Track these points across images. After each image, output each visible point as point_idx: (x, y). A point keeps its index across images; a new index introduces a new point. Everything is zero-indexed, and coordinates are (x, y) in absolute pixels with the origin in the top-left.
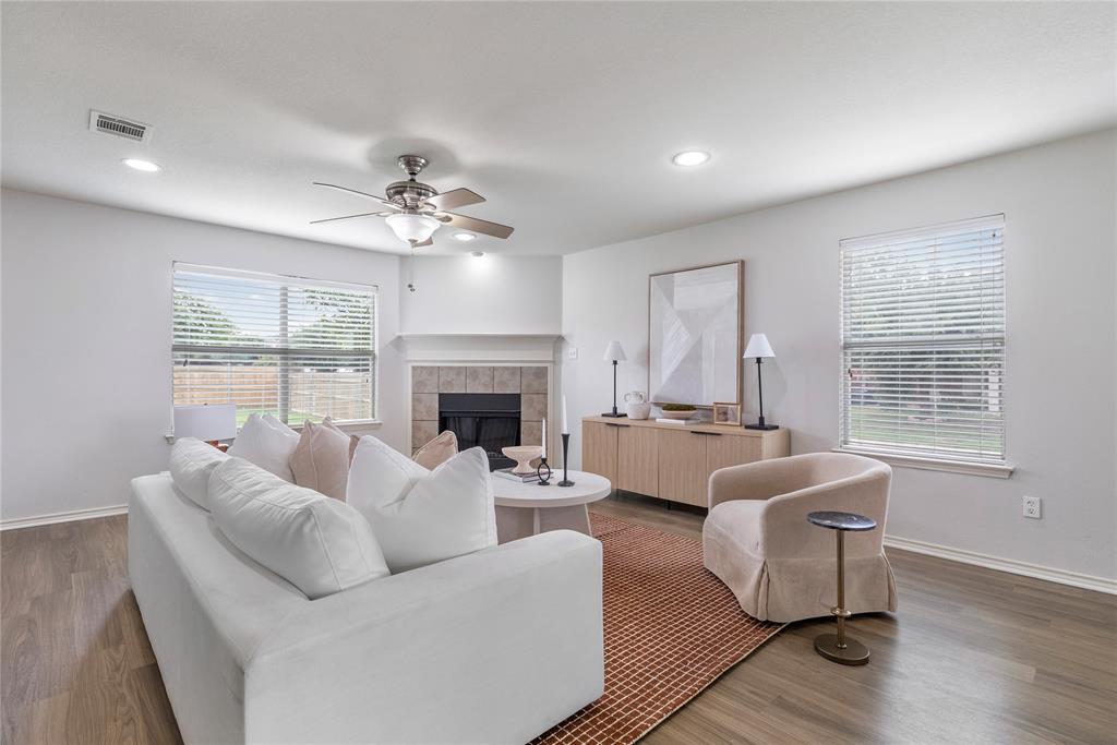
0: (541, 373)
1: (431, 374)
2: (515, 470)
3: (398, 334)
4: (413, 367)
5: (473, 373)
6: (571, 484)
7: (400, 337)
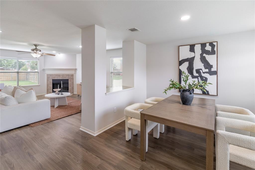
0: (72, 75)
1: (51, 76)
2: (55, 93)
3: (44, 68)
4: (47, 75)
5: (59, 75)
6: (63, 94)
7: (44, 69)
